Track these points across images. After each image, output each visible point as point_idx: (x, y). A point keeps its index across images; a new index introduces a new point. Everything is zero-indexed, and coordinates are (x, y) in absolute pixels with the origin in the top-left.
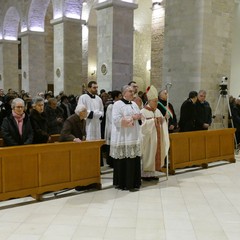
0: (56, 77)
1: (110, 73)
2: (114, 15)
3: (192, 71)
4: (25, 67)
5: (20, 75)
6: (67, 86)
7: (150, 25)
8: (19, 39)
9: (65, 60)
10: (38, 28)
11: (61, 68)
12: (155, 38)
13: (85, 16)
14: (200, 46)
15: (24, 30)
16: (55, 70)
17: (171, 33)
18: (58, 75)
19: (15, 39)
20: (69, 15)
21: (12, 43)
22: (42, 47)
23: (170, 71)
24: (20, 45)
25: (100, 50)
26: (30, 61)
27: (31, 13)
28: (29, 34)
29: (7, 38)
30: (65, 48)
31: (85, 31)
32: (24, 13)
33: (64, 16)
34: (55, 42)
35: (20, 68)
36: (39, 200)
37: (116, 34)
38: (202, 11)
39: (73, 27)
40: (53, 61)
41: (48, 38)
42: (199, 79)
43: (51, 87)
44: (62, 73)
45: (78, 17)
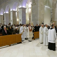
0: (11, 22)
1: (21, 21)
2: (22, 10)
4: (5, 20)
6: (13, 23)
7: (28, 12)
8: (4, 15)
9: (13, 18)
11: (12, 20)
12: (29, 14)
13: (16, 10)
14: (39, 16)
15: (4, 13)
17: (33, 13)
19: (3, 14)
20: (13, 10)
21: (2, 15)
22: (8, 16)
23: (33, 20)
24: (4, 16)
25: (20, 17)
26: (6, 19)
27: (6, 10)
28: (6, 13)
29: (1, 14)
30: (13, 16)
31: (16, 13)
32: (5, 10)
33: (12, 10)
34: (11, 15)
35: (4, 20)
36: (10, 46)
37: (22, 14)
38: (39, 9)
39: (14, 12)
42: (38, 22)
43: (10, 24)
44: (12, 21)
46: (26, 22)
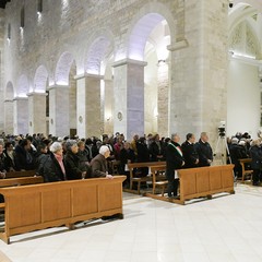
0: (78, 123)
1: (125, 119)
2: (128, 72)
3: (195, 116)
4: (52, 114)
5: (48, 122)
6: (88, 131)
7: (156, 79)
8: (47, 92)
9: (87, 109)
10: (63, 82)
11: (83, 116)
12: (161, 89)
13: (102, 73)
14: (201, 96)
15: (51, 84)
16: (78, 117)
17: (176, 85)
18: (81, 121)
19: (43, 92)
20: (91, 72)
22: (67, 98)
23: (176, 117)
24: (48, 97)
25: (117, 100)
26: (57, 110)
27: (57, 70)
29: (37, 91)
30: (87, 98)
31: (102, 83)
32: (52, 70)
33: (86, 73)
34: (78, 94)
35: (48, 115)
36: (71, 229)
37: (129, 87)
38: (202, 67)
39: (93, 81)
40: (76, 110)
41: (73, 91)
43: (73, 132)
44: (84, 120)
46: (143, 123)
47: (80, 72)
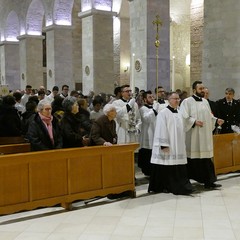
0: (84, 75)
1: (144, 70)
2: (148, 7)
4: (50, 65)
5: (45, 73)
6: (97, 85)
7: (188, 16)
8: (44, 34)
10: (65, 22)
11: (91, 65)
12: (194, 30)
15: (49, 24)
16: (84, 68)
18: (87, 73)
19: (39, 34)
20: (99, 7)
21: (36, 38)
22: (69, 42)
23: (210, 66)
24: (44, 41)
25: (134, 45)
26: (57, 58)
27: (57, 6)
28: (55, 28)
29: (31, 33)
30: (95, 42)
31: (117, 23)
32: (49, 5)
33: (93, 8)
34: (84, 36)
35: (45, 65)
39: (103, 20)
40: (81, 58)
41: (76, 32)
43: (79, 86)
44: (92, 71)
45: (109, 9)
47: (86, 8)
